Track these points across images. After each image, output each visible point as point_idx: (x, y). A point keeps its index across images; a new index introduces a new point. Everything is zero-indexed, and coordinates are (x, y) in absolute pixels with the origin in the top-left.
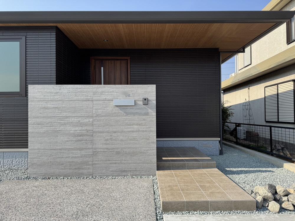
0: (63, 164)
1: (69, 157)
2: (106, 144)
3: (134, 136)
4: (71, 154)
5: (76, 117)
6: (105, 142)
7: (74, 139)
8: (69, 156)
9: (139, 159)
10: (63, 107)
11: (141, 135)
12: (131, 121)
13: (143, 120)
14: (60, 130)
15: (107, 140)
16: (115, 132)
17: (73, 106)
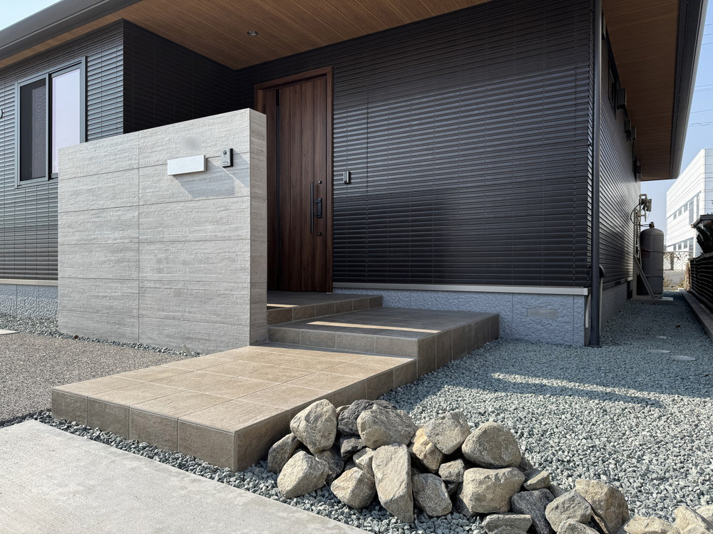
0: (98, 312)
1: (106, 297)
2: (160, 271)
3: (207, 251)
4: (109, 291)
5: (115, 209)
6: (157, 266)
7: (113, 258)
8: (106, 294)
9: (215, 311)
10: (98, 188)
11: (220, 249)
12: (202, 212)
13: (224, 208)
14: (95, 239)
15: (159, 261)
16: (173, 242)
17: (112, 184)
